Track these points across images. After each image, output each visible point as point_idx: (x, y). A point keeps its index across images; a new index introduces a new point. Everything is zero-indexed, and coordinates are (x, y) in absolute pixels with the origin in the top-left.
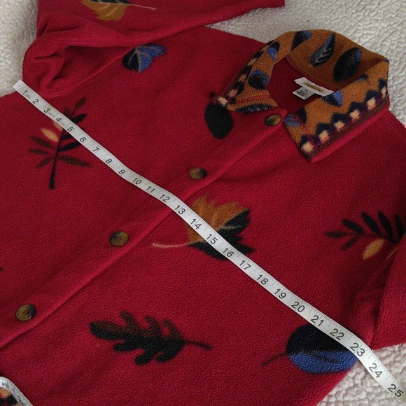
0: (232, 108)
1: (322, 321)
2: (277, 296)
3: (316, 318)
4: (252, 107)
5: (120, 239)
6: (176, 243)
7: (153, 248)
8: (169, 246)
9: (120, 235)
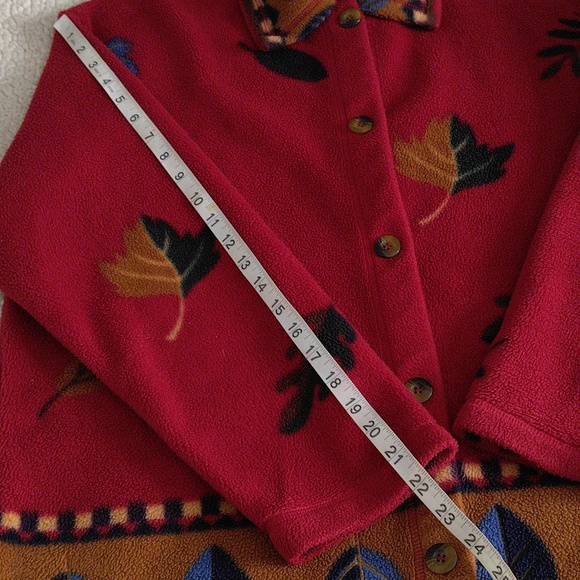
0: (291, 40)
1: (401, 457)
2: (348, 409)
3: (393, 450)
4: (315, 20)
5: (389, 246)
6: (440, 202)
7: (427, 226)
8: (438, 211)
9: (383, 242)
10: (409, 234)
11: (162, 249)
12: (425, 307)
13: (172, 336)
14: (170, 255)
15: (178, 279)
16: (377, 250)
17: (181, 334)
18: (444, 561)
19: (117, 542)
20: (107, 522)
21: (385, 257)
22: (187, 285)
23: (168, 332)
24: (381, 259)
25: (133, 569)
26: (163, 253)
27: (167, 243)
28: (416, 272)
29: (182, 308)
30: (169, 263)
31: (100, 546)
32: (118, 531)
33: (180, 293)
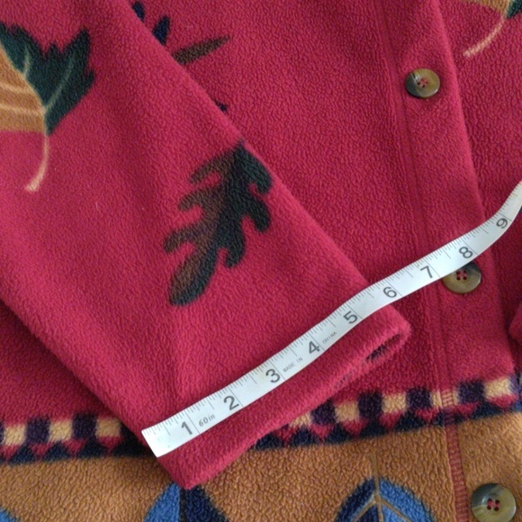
5: (425, 83)
6: (492, 26)
7: (474, 59)
8: (489, 39)
9: (418, 77)
10: (452, 67)
11: (22, 71)
12: (471, 164)
13: (33, 186)
14: (33, 79)
15: (42, 111)
16: (408, 88)
17: (44, 184)
18: (497, 509)
19: (56, 465)
20: (45, 440)
21: (419, 98)
22: (54, 119)
23: (28, 180)
24: (414, 100)
25: (75, 504)
26: (23, 77)
27: (27, 63)
28: (461, 117)
29: (46, 149)
30: (30, 90)
31: (35, 471)
32: (58, 452)
33: (44, 129)
